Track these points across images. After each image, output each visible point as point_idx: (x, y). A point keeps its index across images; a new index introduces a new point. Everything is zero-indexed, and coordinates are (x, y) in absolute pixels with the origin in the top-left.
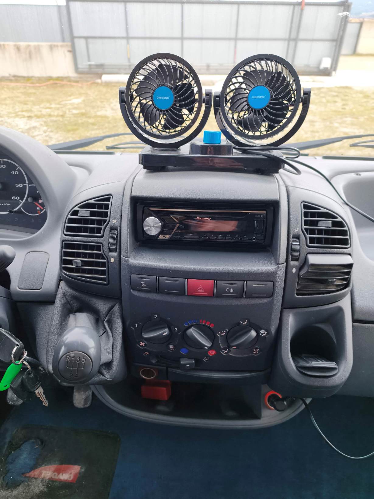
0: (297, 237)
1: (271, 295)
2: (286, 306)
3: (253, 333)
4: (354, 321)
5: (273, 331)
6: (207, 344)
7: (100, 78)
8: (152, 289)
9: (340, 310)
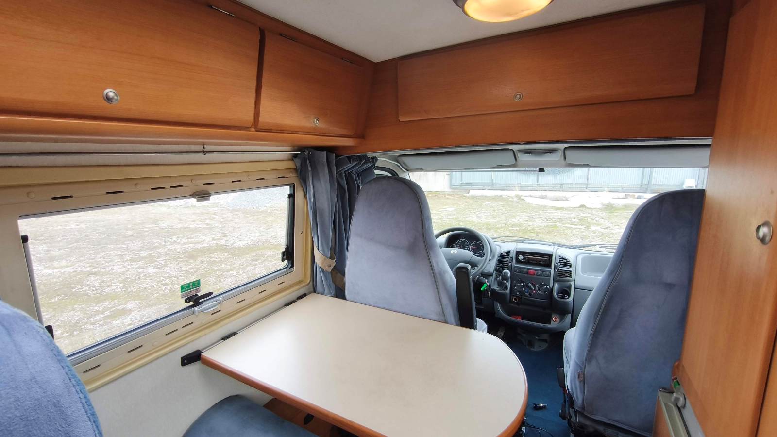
0: (557, 263)
1: (550, 276)
2: (555, 281)
3: (545, 287)
4: (575, 288)
5: (551, 287)
6: (533, 289)
7: (469, 193)
8: (519, 272)
9: (571, 285)
